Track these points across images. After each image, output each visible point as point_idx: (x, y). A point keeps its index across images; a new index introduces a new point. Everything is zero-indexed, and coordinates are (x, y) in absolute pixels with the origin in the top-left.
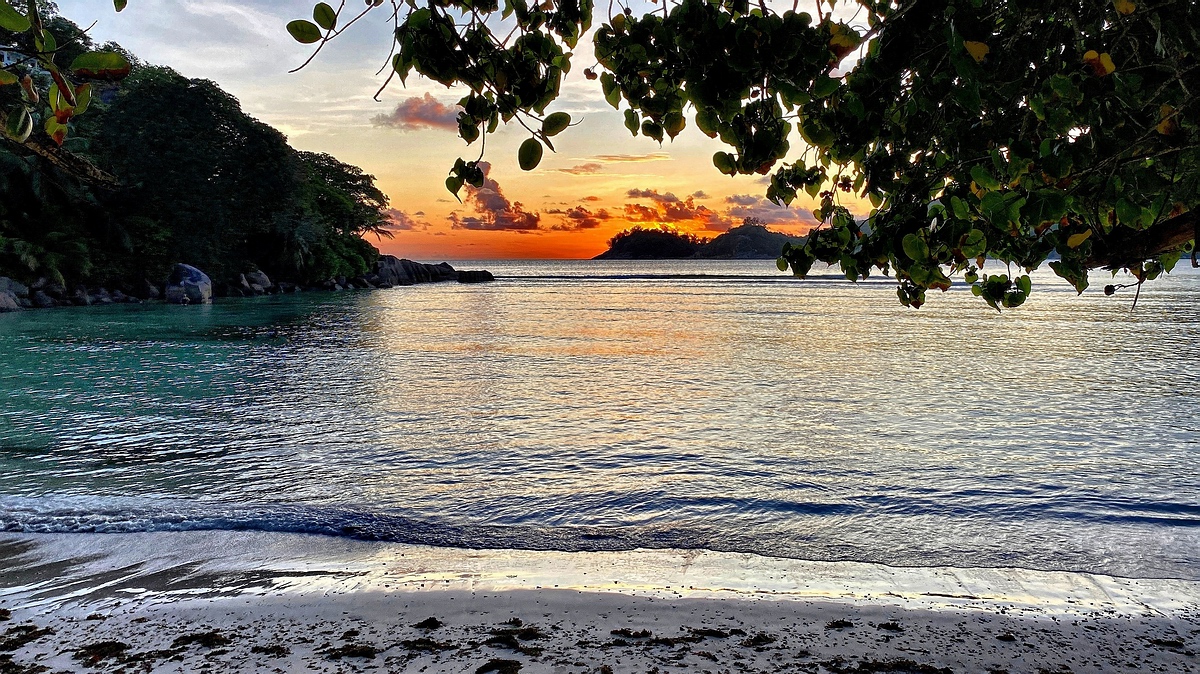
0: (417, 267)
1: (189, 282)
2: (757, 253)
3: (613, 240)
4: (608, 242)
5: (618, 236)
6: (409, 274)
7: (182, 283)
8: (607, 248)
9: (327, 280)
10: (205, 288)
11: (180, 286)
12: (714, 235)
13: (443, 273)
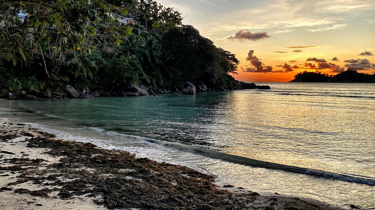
0: (245, 84)
1: (190, 88)
2: (353, 81)
3: (296, 76)
4: (294, 76)
5: (298, 74)
6: (243, 86)
7: (188, 88)
8: (294, 78)
9: (221, 88)
10: (194, 89)
11: (187, 88)
12: (336, 74)
13: (253, 86)
